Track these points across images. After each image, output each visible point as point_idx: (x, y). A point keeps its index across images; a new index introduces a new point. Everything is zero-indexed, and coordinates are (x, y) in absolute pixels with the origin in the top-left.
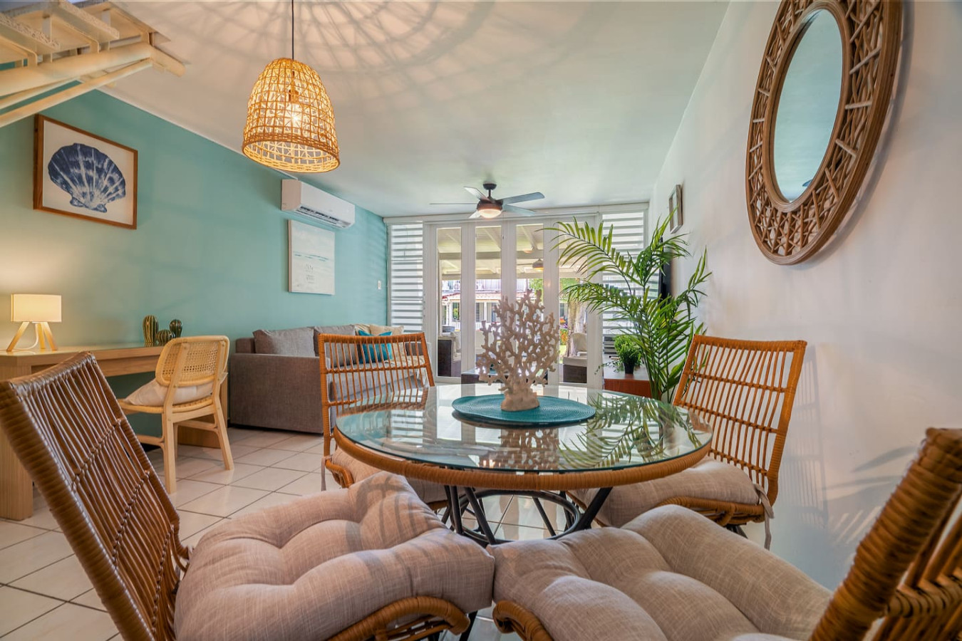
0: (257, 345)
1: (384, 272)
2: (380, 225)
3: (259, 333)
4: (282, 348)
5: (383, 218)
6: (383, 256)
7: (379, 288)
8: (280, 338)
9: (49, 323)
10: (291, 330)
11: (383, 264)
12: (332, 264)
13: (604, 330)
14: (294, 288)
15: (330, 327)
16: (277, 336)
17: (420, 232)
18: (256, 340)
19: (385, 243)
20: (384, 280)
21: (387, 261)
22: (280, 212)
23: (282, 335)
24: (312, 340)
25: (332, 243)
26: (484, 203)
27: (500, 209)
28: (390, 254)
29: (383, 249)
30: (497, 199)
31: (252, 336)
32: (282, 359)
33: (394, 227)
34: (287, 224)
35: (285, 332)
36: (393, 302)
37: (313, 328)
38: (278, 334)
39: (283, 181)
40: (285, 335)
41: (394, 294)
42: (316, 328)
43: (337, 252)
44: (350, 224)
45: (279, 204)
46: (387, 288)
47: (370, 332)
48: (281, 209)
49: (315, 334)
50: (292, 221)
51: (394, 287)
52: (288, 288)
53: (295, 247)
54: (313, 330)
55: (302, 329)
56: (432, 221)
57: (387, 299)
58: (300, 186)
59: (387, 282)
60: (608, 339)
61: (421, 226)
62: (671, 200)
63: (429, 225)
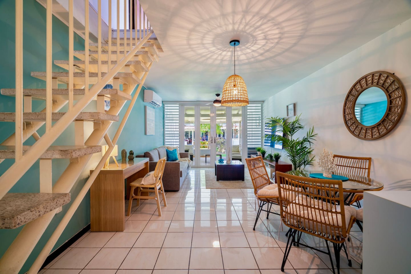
1: (163, 123)
5: (163, 102)
6: (163, 117)
9: (115, 156)
12: (154, 123)
14: (147, 133)
17: (178, 108)
19: (163, 112)
21: (164, 119)
22: (144, 103)
25: (154, 114)
26: (216, 101)
27: (220, 103)
29: (163, 114)
33: (166, 105)
34: (145, 107)
36: (166, 136)
39: (145, 90)
41: (166, 132)
43: (155, 117)
44: (160, 106)
45: (143, 99)
46: (164, 130)
48: (144, 101)
50: (147, 106)
51: (166, 130)
52: (145, 134)
53: (147, 117)
56: (182, 104)
57: (164, 135)
58: (153, 93)
59: (164, 128)
60: (249, 149)
61: (178, 105)
62: (287, 106)
63: (182, 105)
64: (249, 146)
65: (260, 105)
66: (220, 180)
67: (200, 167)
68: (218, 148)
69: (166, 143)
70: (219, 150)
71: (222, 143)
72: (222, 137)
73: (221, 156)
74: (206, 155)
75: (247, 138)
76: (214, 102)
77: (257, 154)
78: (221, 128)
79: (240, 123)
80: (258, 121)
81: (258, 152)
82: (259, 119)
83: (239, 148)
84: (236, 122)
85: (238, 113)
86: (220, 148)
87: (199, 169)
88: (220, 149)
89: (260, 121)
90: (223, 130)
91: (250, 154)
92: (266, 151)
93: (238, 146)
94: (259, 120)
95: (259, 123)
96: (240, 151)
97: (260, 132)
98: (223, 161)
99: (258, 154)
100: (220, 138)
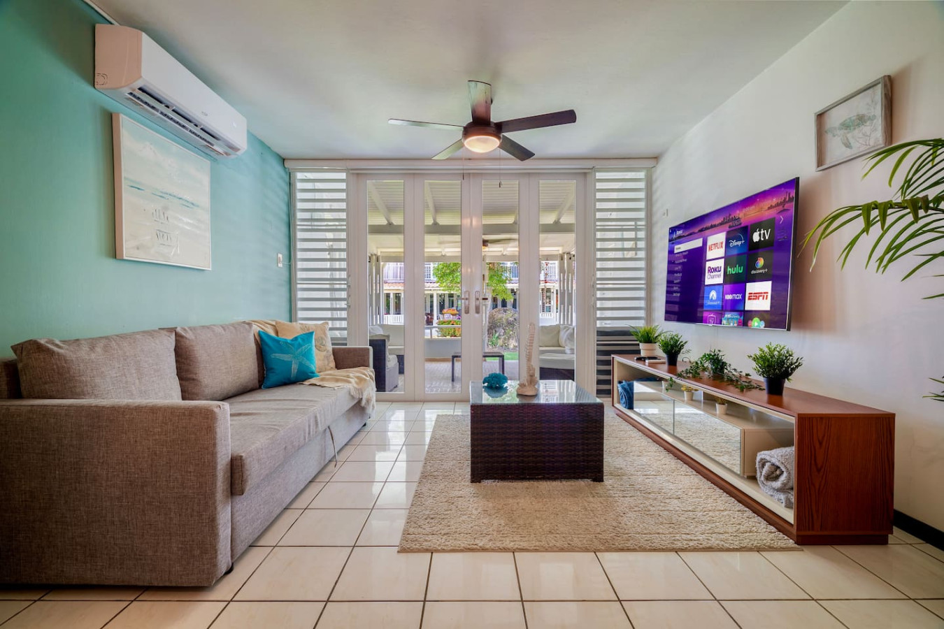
0: (24, 379)
1: (285, 241)
2: (279, 169)
3: (31, 349)
4: (98, 380)
5: (283, 160)
6: (285, 217)
7: (280, 265)
8: (93, 356)
10: (122, 337)
11: (284, 229)
12: (206, 217)
13: (598, 322)
14: (128, 248)
15: (208, 327)
16: (84, 352)
17: (343, 186)
18: (20, 366)
19: (286, 198)
20: (286, 252)
21: (290, 224)
22: (90, 89)
23: (99, 350)
24: (173, 353)
25: (206, 180)
28: (295, 215)
29: (284, 208)
30: (495, 122)
31: (11, 355)
32: (97, 414)
33: (300, 175)
34: (109, 122)
35: (107, 342)
36: (299, 286)
37: (172, 330)
38: (85, 348)
39: (98, 26)
40: (106, 349)
41: (300, 275)
42: (179, 330)
43: (214, 196)
44: (239, 150)
45: (90, 75)
46: (290, 266)
47: (277, 333)
48: (93, 85)
49: (177, 341)
50: (122, 117)
51: (300, 265)
52: (114, 251)
53: (129, 170)
54: (173, 336)
55: (150, 333)
56: (359, 169)
57: (291, 282)
58: (139, 40)
59: (291, 257)
60: (601, 333)
61: (343, 176)
62: (820, 116)
63: (358, 174)
64: (599, 324)
65: (642, 175)
66: (487, 479)
67: (424, 401)
68: (500, 335)
69: (301, 314)
70: (500, 342)
71: (510, 324)
72: (509, 306)
73: (502, 357)
74: (454, 357)
75: (594, 295)
76: (466, 129)
77: (638, 352)
78: (509, 286)
79: (562, 259)
80: (631, 235)
81: (642, 346)
82: (636, 225)
83: (562, 333)
84: (549, 257)
85: (557, 223)
86: (503, 337)
87: (418, 407)
88: (505, 339)
89: (642, 234)
90: (512, 291)
91: (608, 353)
92: (683, 339)
93: (558, 326)
94: (636, 230)
95: (636, 239)
96: (562, 341)
97: (642, 274)
98: (505, 385)
99: (643, 354)
100: (505, 311)
